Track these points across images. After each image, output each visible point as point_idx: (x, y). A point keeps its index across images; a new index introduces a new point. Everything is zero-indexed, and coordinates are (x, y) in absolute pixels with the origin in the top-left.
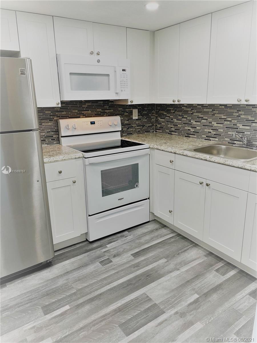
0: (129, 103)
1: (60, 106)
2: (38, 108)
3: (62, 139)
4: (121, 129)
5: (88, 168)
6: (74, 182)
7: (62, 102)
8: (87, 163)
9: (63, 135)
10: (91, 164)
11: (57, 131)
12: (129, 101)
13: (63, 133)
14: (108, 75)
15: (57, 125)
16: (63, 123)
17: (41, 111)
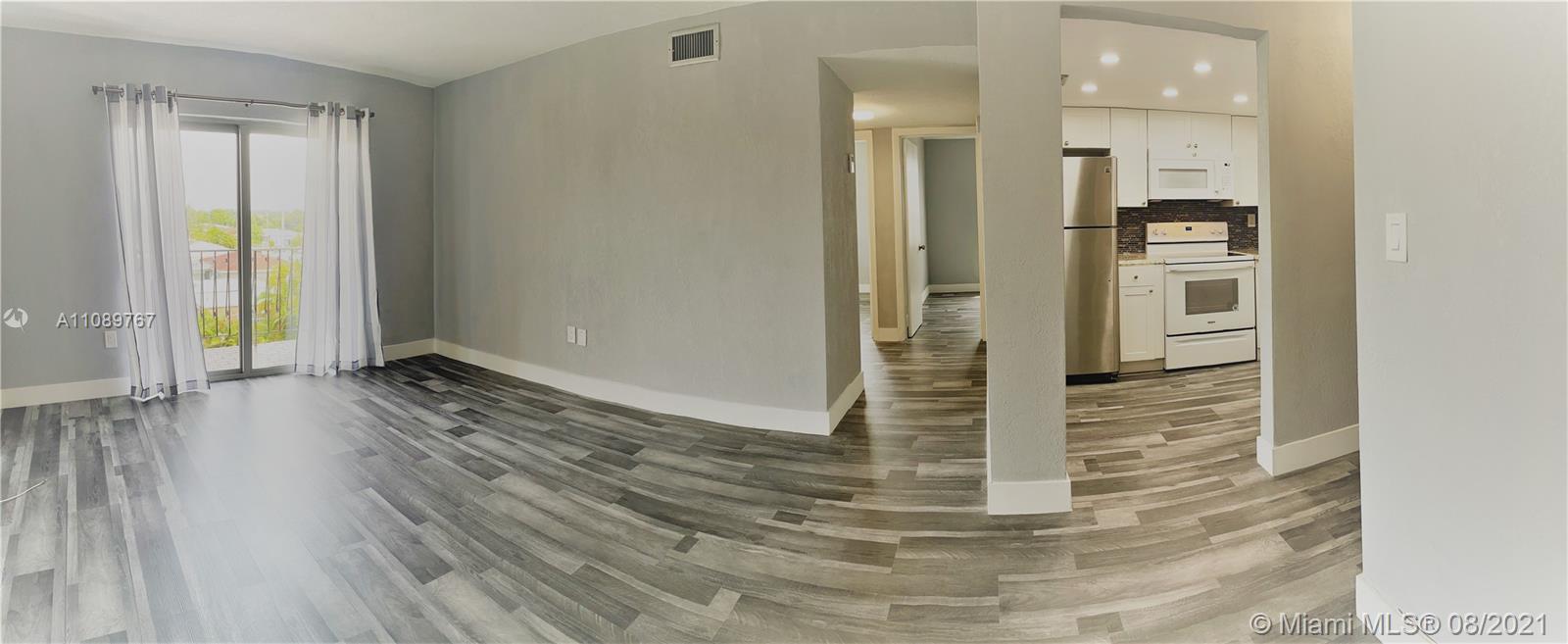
0: (1235, 205)
1: (1146, 205)
2: (1119, 208)
3: (1148, 247)
4: (1227, 239)
5: (1169, 276)
6: (1151, 291)
7: (1150, 202)
8: (1168, 271)
9: (1149, 241)
10: (1173, 272)
11: (1144, 238)
12: (1235, 202)
13: (1150, 239)
14: (1206, 170)
15: (1144, 229)
16: (1151, 227)
17: (1124, 213)
